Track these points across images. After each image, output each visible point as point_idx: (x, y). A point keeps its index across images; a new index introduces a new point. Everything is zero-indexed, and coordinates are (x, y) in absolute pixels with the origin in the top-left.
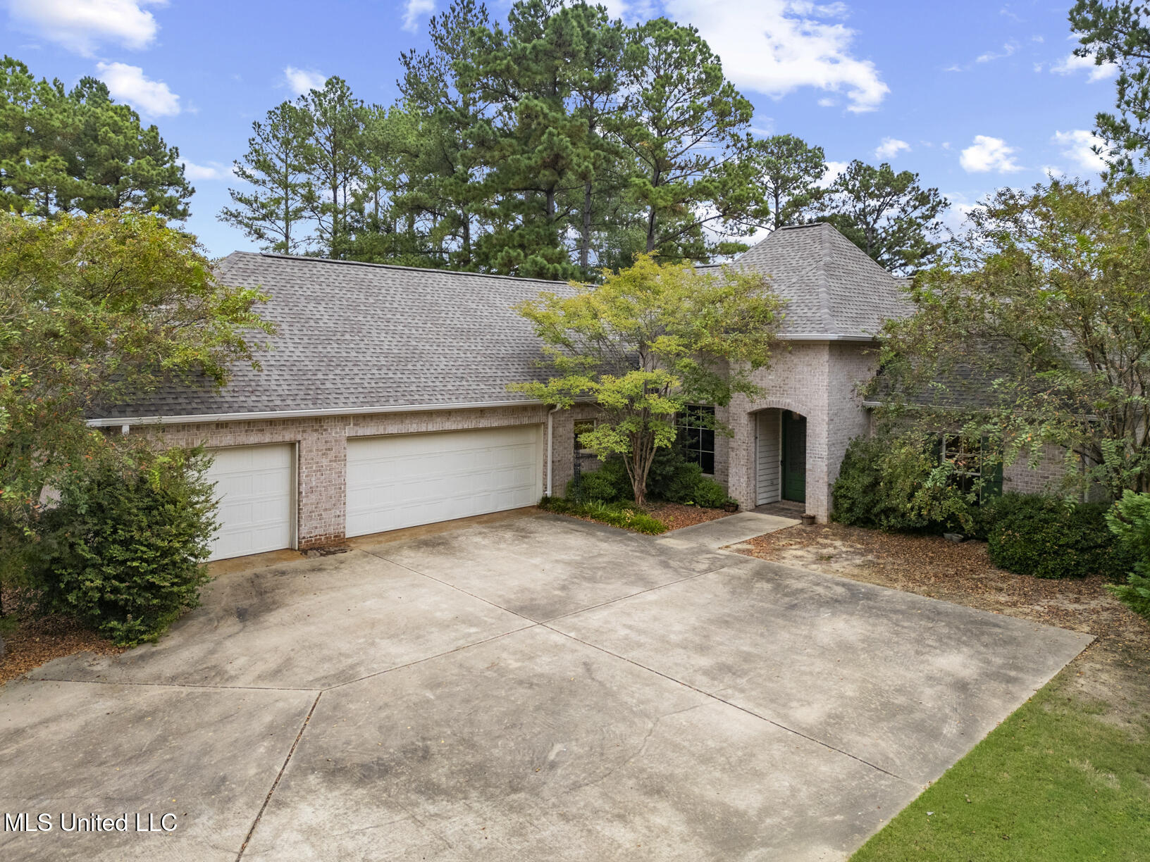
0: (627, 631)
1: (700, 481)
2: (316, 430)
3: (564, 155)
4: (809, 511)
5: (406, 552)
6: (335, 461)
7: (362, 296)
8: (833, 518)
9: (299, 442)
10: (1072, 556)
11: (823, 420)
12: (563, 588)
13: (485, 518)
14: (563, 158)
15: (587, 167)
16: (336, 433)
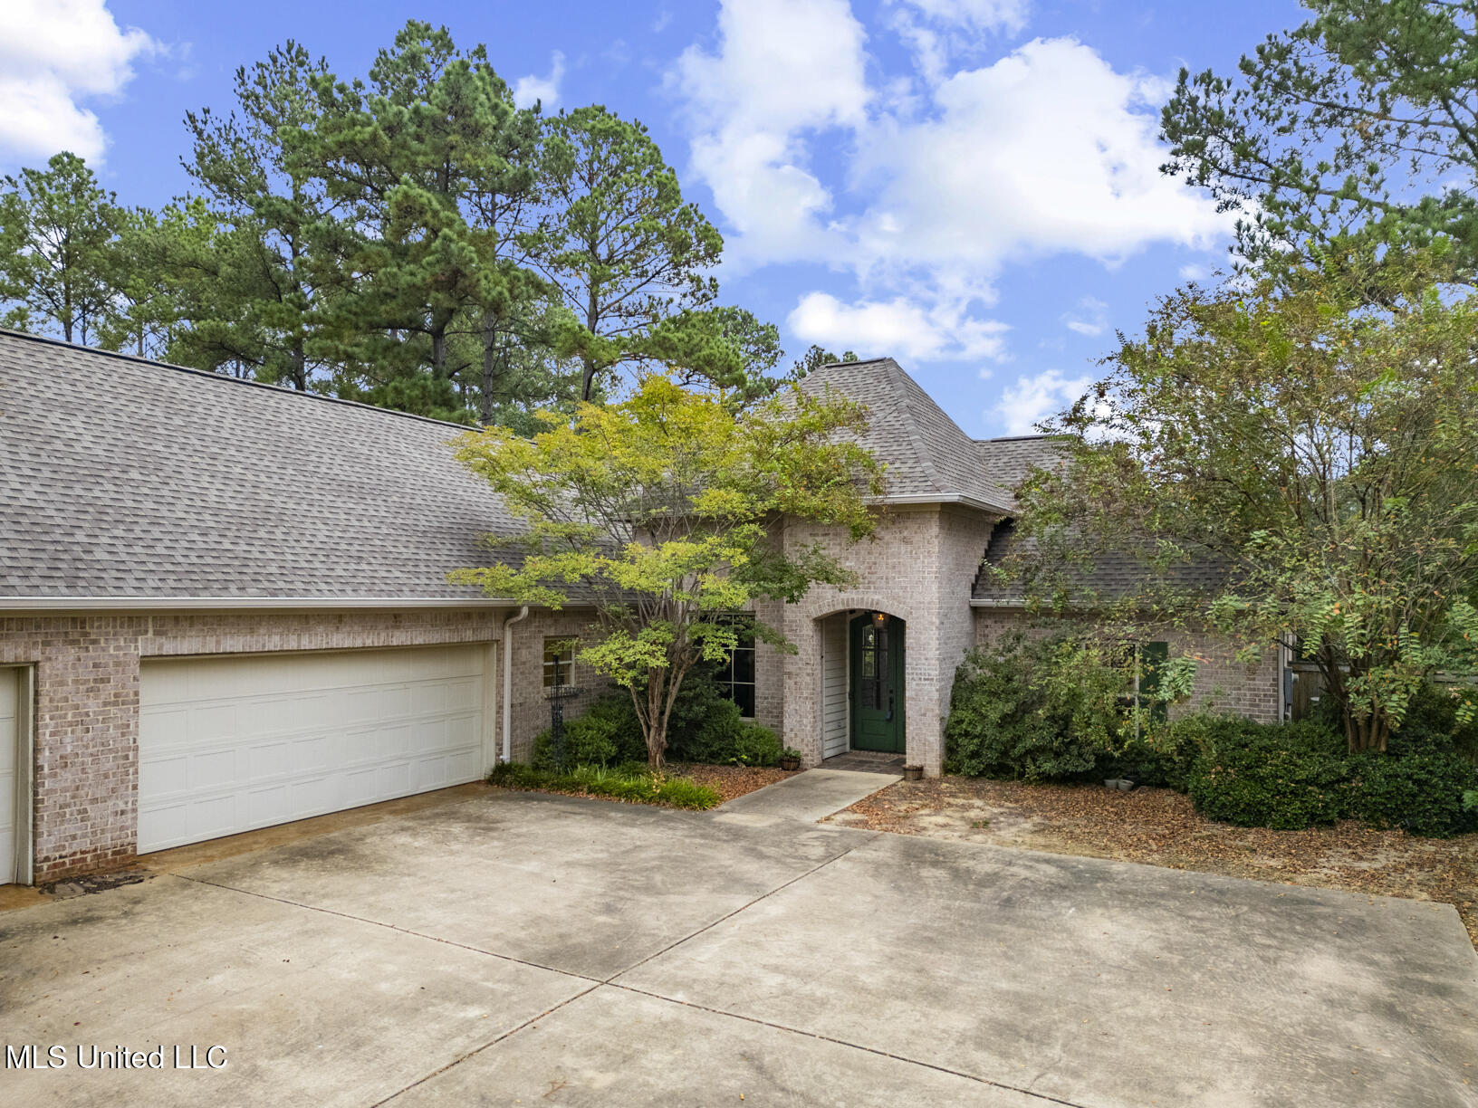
0: (779, 979)
1: (743, 727)
2: (74, 642)
3: (467, 272)
4: (912, 760)
5: (270, 872)
6: (115, 704)
7: (158, 412)
8: (946, 770)
9: (36, 664)
10: (1318, 797)
11: (932, 623)
12: (609, 909)
13: (402, 805)
14: (464, 276)
15: (501, 293)
16: (117, 648)
